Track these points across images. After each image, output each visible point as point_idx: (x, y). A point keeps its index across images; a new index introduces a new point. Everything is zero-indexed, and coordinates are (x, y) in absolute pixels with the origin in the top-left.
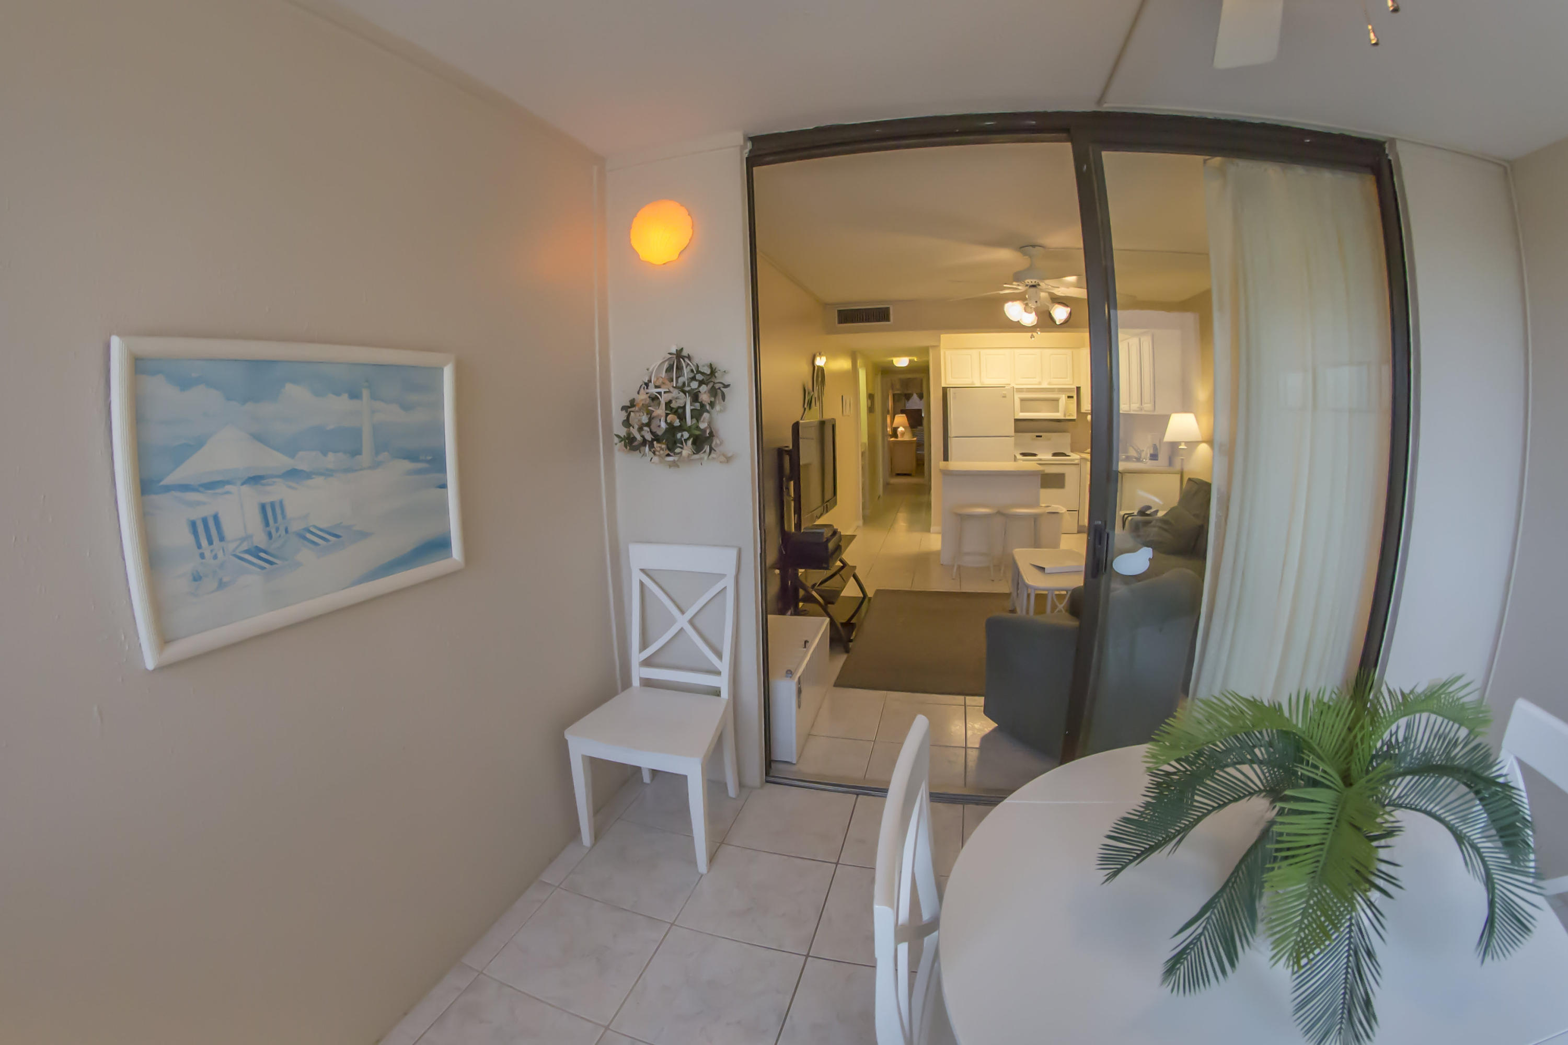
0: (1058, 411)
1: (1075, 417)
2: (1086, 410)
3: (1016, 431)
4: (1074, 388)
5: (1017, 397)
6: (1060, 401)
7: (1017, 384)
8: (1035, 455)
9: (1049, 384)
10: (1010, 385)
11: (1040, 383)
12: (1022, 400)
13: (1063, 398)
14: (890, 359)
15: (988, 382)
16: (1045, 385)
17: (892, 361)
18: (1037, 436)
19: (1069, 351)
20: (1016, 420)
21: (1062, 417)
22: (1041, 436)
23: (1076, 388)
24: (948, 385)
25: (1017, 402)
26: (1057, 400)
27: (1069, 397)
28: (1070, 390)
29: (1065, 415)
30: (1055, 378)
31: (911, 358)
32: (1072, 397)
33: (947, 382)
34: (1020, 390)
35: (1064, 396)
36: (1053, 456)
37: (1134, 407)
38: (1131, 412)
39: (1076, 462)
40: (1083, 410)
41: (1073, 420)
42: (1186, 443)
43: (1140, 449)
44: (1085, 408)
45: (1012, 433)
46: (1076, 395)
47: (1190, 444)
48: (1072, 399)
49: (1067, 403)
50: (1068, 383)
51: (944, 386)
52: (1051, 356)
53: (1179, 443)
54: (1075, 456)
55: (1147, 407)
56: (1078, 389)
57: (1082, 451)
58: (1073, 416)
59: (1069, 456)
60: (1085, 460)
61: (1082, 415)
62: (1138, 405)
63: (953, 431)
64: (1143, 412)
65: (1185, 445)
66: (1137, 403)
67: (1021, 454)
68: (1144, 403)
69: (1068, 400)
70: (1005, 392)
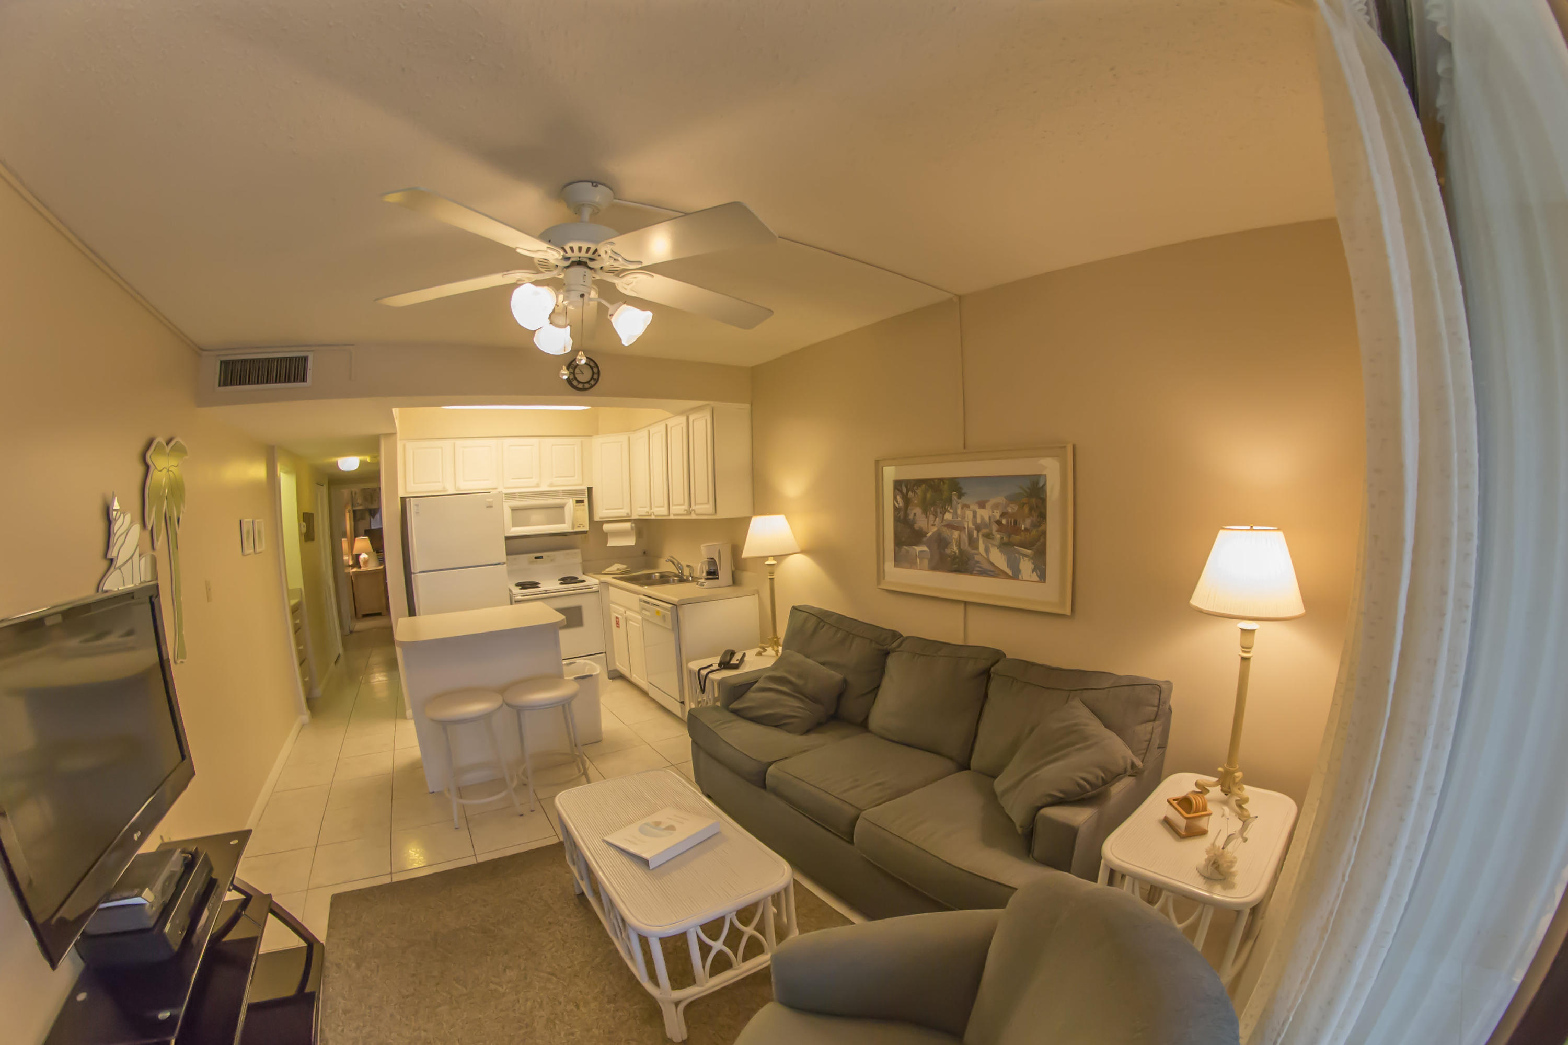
0: (563, 522)
1: (587, 528)
2: (601, 518)
3: (509, 553)
4: (584, 490)
5: (507, 506)
6: (566, 508)
7: (506, 488)
8: (535, 585)
9: (551, 485)
10: (496, 489)
11: (538, 485)
12: (514, 510)
13: (570, 503)
14: (334, 460)
15: (468, 485)
16: (544, 488)
17: (337, 463)
18: (536, 558)
19: (577, 441)
20: (507, 538)
21: (571, 530)
22: (543, 558)
23: (586, 488)
24: (408, 493)
25: (507, 513)
26: (562, 507)
27: (578, 502)
28: (580, 492)
29: (573, 527)
30: (557, 477)
31: (362, 458)
32: (582, 502)
33: (409, 489)
34: (510, 496)
35: (571, 500)
36: (561, 584)
37: (678, 510)
38: (672, 517)
39: (595, 589)
40: (597, 518)
41: (585, 532)
42: (775, 557)
43: (684, 564)
44: (599, 514)
45: (503, 557)
46: (587, 499)
47: (780, 557)
48: (582, 504)
49: (575, 510)
50: (577, 483)
51: (401, 493)
52: (554, 447)
53: (766, 558)
54: (592, 581)
55: (703, 509)
56: (590, 490)
57: (598, 571)
58: (584, 527)
59: (583, 581)
60: (606, 584)
61: (596, 525)
62: (686, 507)
63: (417, 564)
64: (693, 516)
65: (774, 560)
66: (683, 505)
67: (517, 585)
68: (695, 504)
69: (576, 506)
70: (489, 500)
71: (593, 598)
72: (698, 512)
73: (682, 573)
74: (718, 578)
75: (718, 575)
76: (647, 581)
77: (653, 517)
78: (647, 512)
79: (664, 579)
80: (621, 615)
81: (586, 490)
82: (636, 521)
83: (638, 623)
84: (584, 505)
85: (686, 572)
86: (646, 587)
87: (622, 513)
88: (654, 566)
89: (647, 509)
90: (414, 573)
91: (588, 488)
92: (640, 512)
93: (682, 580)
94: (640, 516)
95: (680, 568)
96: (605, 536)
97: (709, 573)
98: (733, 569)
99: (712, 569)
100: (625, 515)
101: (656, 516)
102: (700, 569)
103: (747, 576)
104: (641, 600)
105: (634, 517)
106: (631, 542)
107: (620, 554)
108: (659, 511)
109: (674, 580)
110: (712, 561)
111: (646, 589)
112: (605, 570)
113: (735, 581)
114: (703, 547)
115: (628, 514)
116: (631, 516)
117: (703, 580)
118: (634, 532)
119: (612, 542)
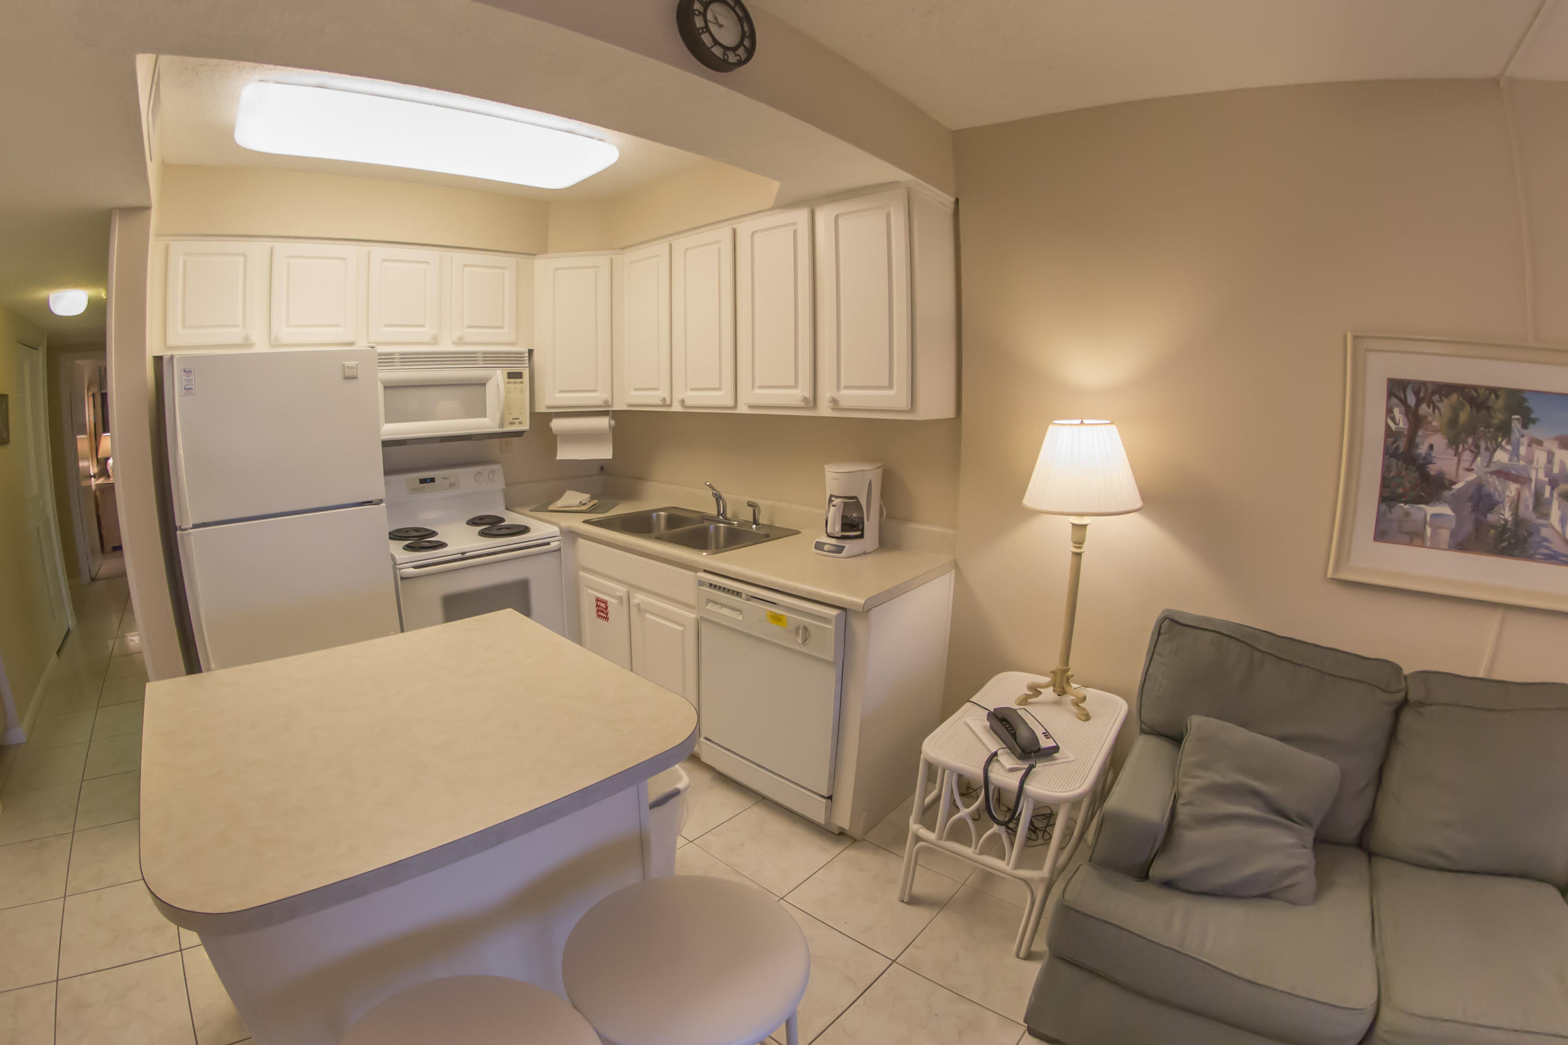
0: (481, 413)
1: (526, 426)
2: (553, 407)
4: (523, 354)
5: (376, 379)
6: (487, 385)
9: (460, 341)
11: (435, 340)
12: (390, 386)
13: (496, 377)
15: (291, 337)
16: (446, 346)
18: (425, 481)
19: (510, 260)
20: (384, 442)
21: (494, 428)
22: (433, 480)
23: (527, 351)
25: (379, 394)
26: (481, 384)
27: (511, 375)
28: (513, 357)
29: (500, 424)
30: (471, 327)
32: (519, 375)
34: (384, 360)
35: (498, 372)
40: (543, 408)
41: (521, 434)
44: (549, 398)
45: (377, 486)
46: (528, 370)
48: (518, 380)
49: (504, 392)
50: (506, 339)
51: (155, 350)
52: (467, 269)
56: (532, 354)
57: (543, 505)
58: (520, 423)
61: (542, 420)
68: (839, 388)
69: (508, 383)
70: (348, 363)
78: (641, 399)
81: (526, 355)
82: (615, 415)
84: (521, 383)
87: (595, 399)
89: (642, 394)
91: (529, 350)
92: (627, 399)
94: (626, 406)
96: (556, 441)
100: (600, 403)
105: (617, 407)
106: (605, 452)
107: (582, 475)
112: (559, 504)
115: (606, 402)
116: (611, 406)
118: (611, 436)
119: (565, 453)
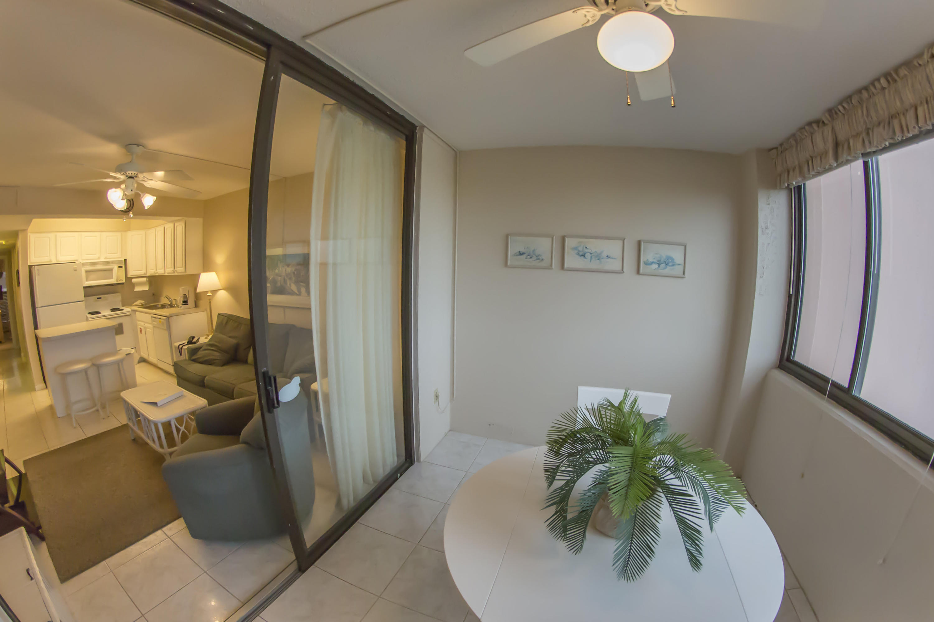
0: (112, 278)
1: (124, 281)
2: (131, 276)
3: (86, 296)
4: (123, 261)
5: (83, 269)
6: (113, 270)
7: (82, 260)
8: (98, 313)
9: (106, 258)
10: (77, 260)
11: (99, 258)
12: (87, 272)
13: (116, 268)
15: (63, 258)
16: (102, 260)
18: (98, 298)
19: (119, 234)
20: (84, 287)
21: (116, 282)
22: (100, 298)
23: (124, 260)
24: (32, 263)
25: (84, 274)
26: (111, 270)
27: (119, 267)
28: (121, 262)
29: (117, 281)
30: (109, 254)
32: (121, 267)
33: (32, 261)
34: (85, 264)
35: (116, 266)
36: (111, 312)
37: (169, 271)
38: (166, 274)
39: (129, 313)
40: (129, 276)
41: (123, 284)
42: (211, 291)
43: (173, 299)
44: (131, 273)
45: (82, 297)
46: (124, 265)
47: (214, 292)
48: (122, 268)
49: (118, 271)
50: (118, 257)
51: (29, 264)
52: (107, 237)
53: (207, 292)
54: (127, 309)
55: (180, 270)
56: (125, 260)
57: (130, 305)
58: (123, 280)
59: (123, 310)
60: (134, 311)
61: (129, 279)
62: (172, 269)
63: (39, 303)
64: (176, 274)
65: (211, 293)
66: (171, 268)
67: (89, 313)
68: (177, 267)
69: (119, 269)
70: (75, 267)
71: (127, 318)
72: (178, 271)
73: (172, 303)
74: (188, 304)
75: (188, 303)
76: (155, 307)
77: (157, 275)
78: (155, 272)
79: (163, 306)
80: (142, 326)
81: (124, 261)
82: (149, 277)
83: (150, 329)
85: (174, 303)
86: (154, 310)
87: (142, 273)
88: (158, 300)
89: (154, 271)
90: (37, 308)
91: (125, 259)
92: (151, 272)
93: (171, 306)
94: (151, 274)
95: (170, 301)
96: (133, 285)
97: (184, 302)
98: (195, 300)
99: (186, 299)
100: (143, 274)
101: (159, 274)
102: (180, 300)
103: (202, 303)
104: (152, 317)
105: (148, 275)
106: (146, 288)
107: (141, 295)
108: (160, 271)
109: (168, 307)
110: (185, 296)
111: (154, 311)
112: (134, 303)
113: (196, 305)
114: (181, 289)
115: (145, 273)
116: (146, 274)
117: (181, 306)
118: (148, 283)
119: (137, 289)
